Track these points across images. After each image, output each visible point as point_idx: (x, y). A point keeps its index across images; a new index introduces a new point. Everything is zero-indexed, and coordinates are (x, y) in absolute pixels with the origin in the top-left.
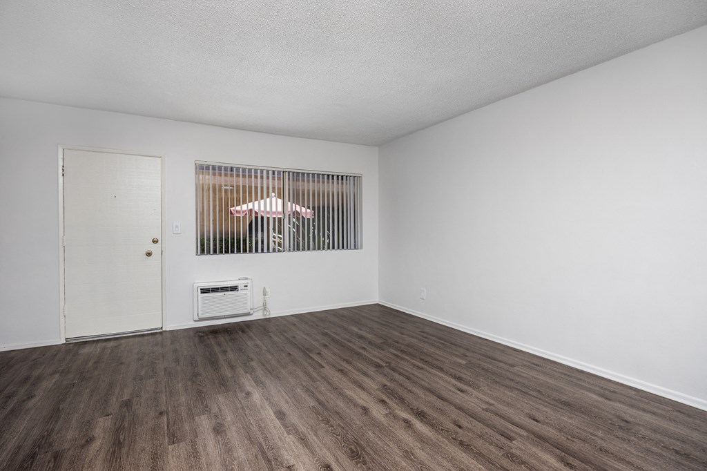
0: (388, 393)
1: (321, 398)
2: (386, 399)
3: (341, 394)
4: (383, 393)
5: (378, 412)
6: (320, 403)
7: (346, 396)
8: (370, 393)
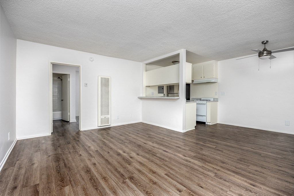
0: (129, 161)
1: (155, 157)
2: (130, 158)
3: (148, 159)
4: (131, 161)
5: (134, 154)
6: (155, 155)
7: (146, 158)
8: (136, 160)
